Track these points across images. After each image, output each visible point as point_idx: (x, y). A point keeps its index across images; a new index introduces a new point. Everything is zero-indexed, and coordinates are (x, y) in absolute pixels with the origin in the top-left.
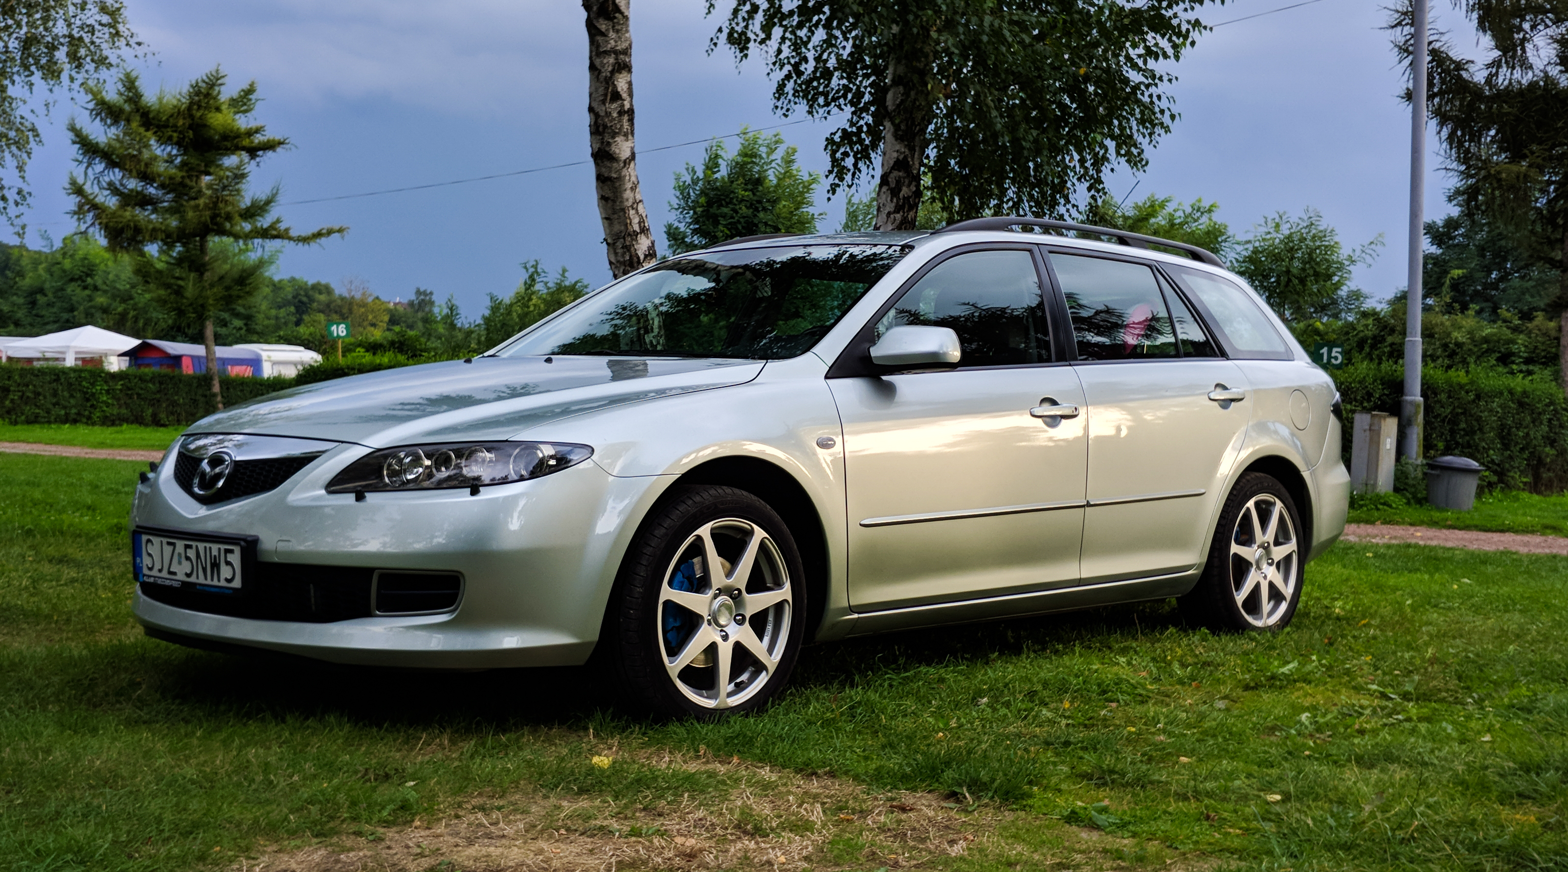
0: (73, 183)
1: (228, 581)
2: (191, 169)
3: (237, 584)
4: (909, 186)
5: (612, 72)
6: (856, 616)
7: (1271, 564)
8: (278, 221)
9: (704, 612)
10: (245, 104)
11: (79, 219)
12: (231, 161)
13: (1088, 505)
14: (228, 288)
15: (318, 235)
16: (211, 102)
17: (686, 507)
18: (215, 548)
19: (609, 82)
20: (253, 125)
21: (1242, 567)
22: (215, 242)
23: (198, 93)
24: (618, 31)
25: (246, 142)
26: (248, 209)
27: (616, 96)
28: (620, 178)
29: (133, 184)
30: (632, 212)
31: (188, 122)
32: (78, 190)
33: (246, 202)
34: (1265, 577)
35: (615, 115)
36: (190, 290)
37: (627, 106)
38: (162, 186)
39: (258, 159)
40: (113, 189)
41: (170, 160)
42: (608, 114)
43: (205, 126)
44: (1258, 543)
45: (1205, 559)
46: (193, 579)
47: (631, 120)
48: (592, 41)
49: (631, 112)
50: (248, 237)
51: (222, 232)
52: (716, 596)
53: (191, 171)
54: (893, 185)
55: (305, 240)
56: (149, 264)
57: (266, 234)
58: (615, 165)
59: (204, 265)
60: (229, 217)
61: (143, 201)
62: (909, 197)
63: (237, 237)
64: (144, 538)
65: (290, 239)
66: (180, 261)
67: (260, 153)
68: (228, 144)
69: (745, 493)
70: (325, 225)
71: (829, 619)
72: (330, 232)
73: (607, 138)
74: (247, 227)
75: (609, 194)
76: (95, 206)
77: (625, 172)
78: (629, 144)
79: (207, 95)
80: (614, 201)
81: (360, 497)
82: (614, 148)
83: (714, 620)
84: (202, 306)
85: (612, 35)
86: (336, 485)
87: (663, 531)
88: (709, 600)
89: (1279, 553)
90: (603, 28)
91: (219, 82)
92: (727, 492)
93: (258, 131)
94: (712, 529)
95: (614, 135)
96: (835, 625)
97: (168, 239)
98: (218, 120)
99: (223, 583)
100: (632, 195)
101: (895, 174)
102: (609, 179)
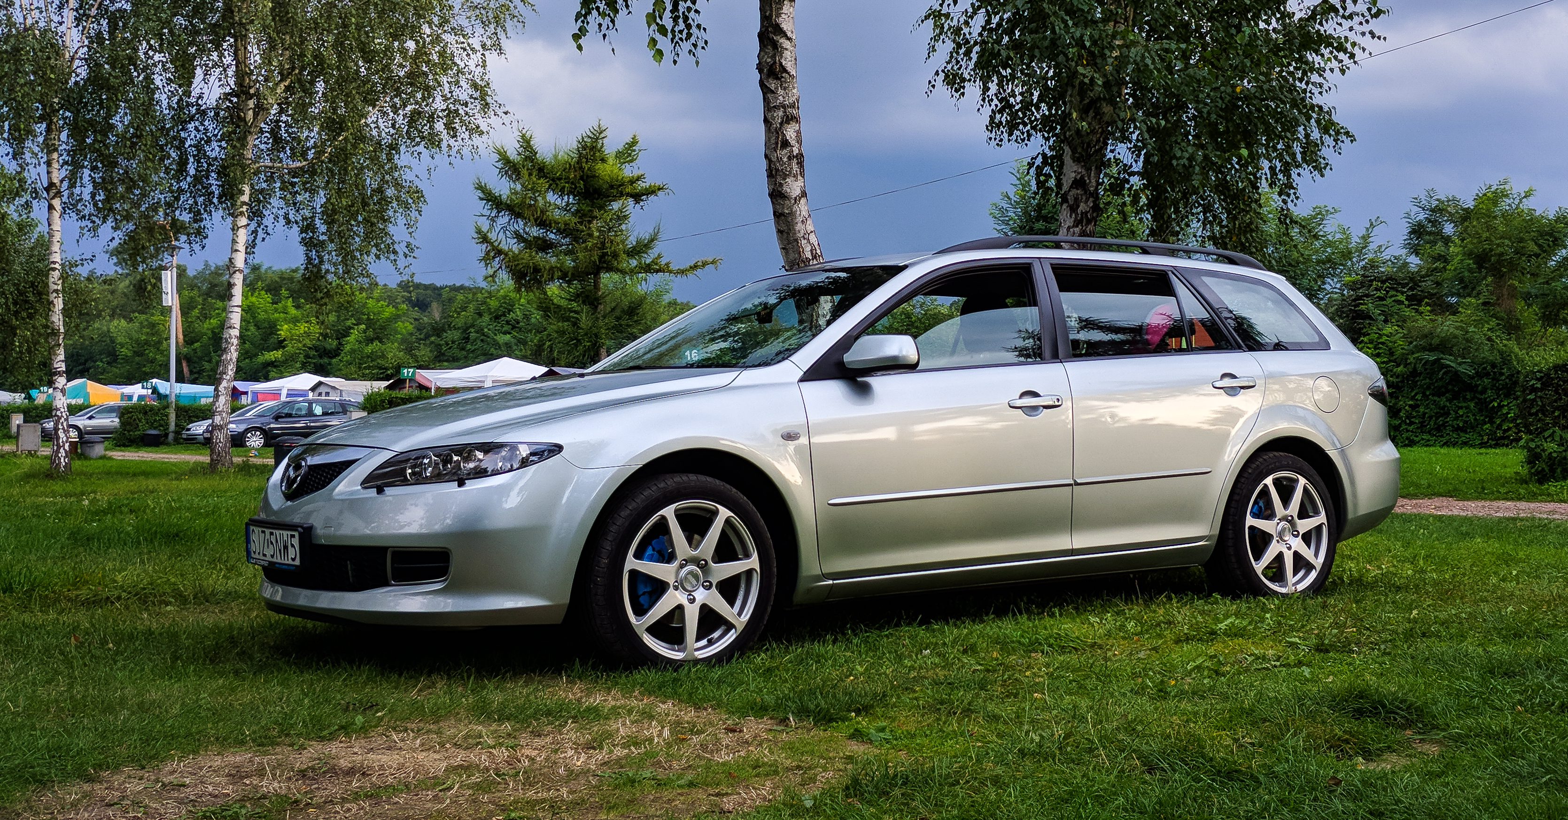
0: (479, 231)
1: (293, 560)
2: (584, 215)
3: (297, 562)
4: (1086, 202)
5: (781, 124)
6: (831, 582)
7: (1296, 536)
8: (659, 256)
9: (671, 581)
10: (630, 155)
11: (487, 265)
12: (616, 206)
13: (1077, 484)
14: (618, 318)
15: (695, 267)
16: (598, 154)
17: (651, 491)
18: (285, 533)
19: (779, 131)
20: (636, 173)
21: (1261, 540)
22: (607, 279)
23: (584, 148)
24: (785, 89)
25: (629, 189)
26: (634, 248)
27: (786, 144)
28: (792, 214)
29: (535, 232)
30: (804, 242)
31: (579, 174)
32: (484, 239)
33: (632, 241)
34: (1289, 548)
35: (785, 160)
36: (585, 321)
37: (796, 151)
38: (559, 231)
39: (642, 203)
40: (518, 236)
41: (566, 209)
42: (779, 160)
43: (594, 176)
44: (1279, 516)
45: (1216, 531)
46: (274, 560)
47: (801, 164)
48: (766, 100)
49: (800, 157)
50: (633, 272)
51: (610, 269)
52: (682, 566)
53: (585, 217)
54: (1071, 202)
55: (682, 272)
56: (549, 300)
57: (648, 269)
58: (787, 202)
59: (597, 299)
60: (615, 255)
61: (544, 246)
62: (1087, 213)
63: (623, 272)
64: (252, 528)
65: (670, 272)
66: (576, 297)
67: (644, 197)
68: (615, 192)
69: (709, 479)
70: (699, 258)
71: (802, 585)
72: (704, 264)
73: (779, 180)
74: (634, 263)
75: (784, 227)
76: (499, 252)
77: (795, 208)
78: (800, 183)
79: (593, 148)
80: (788, 233)
81: (380, 491)
82: (785, 188)
83: (680, 585)
84: (596, 335)
85: (780, 91)
86: (367, 482)
87: (628, 512)
88: (674, 570)
89: (1305, 525)
90: (773, 87)
91: (602, 135)
92: (693, 478)
93: (638, 179)
94: (676, 511)
95: (785, 177)
96: (809, 590)
97: (565, 276)
98: (608, 170)
99: (290, 562)
100: (803, 227)
101: (1074, 192)
102: (782, 214)
